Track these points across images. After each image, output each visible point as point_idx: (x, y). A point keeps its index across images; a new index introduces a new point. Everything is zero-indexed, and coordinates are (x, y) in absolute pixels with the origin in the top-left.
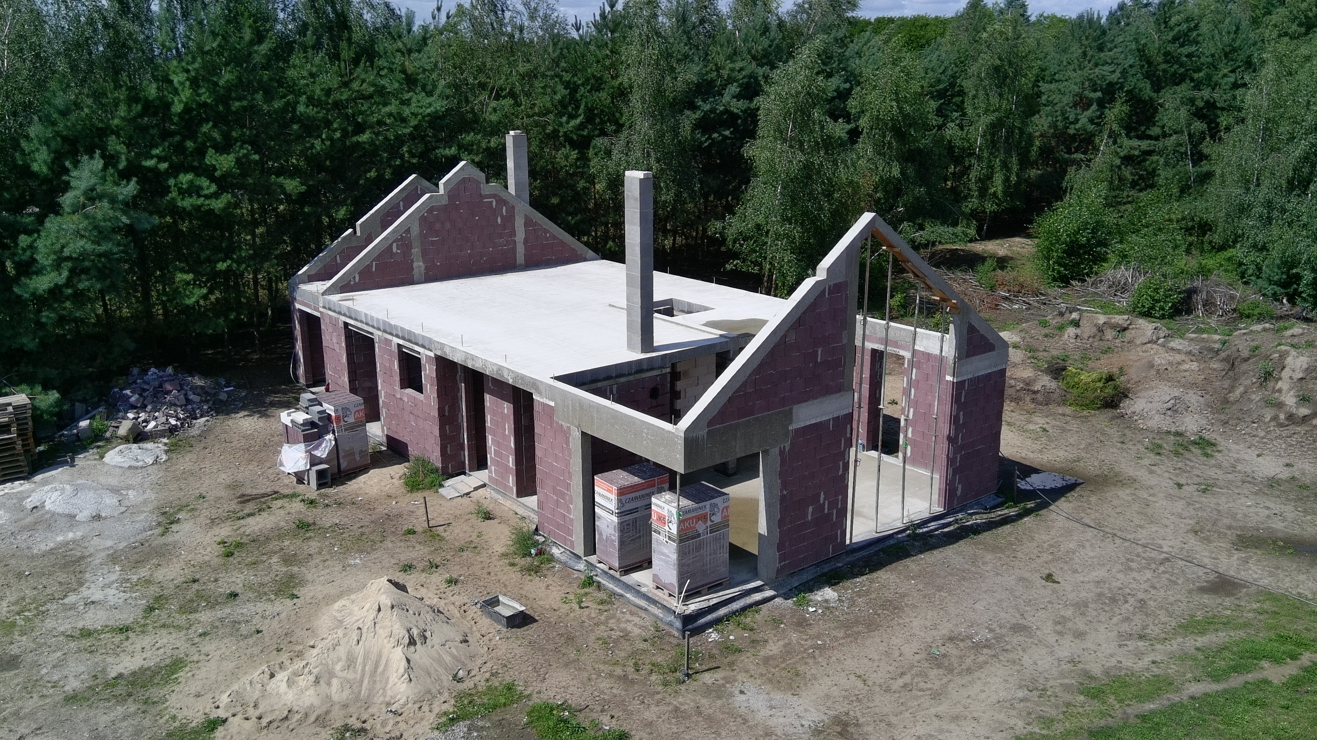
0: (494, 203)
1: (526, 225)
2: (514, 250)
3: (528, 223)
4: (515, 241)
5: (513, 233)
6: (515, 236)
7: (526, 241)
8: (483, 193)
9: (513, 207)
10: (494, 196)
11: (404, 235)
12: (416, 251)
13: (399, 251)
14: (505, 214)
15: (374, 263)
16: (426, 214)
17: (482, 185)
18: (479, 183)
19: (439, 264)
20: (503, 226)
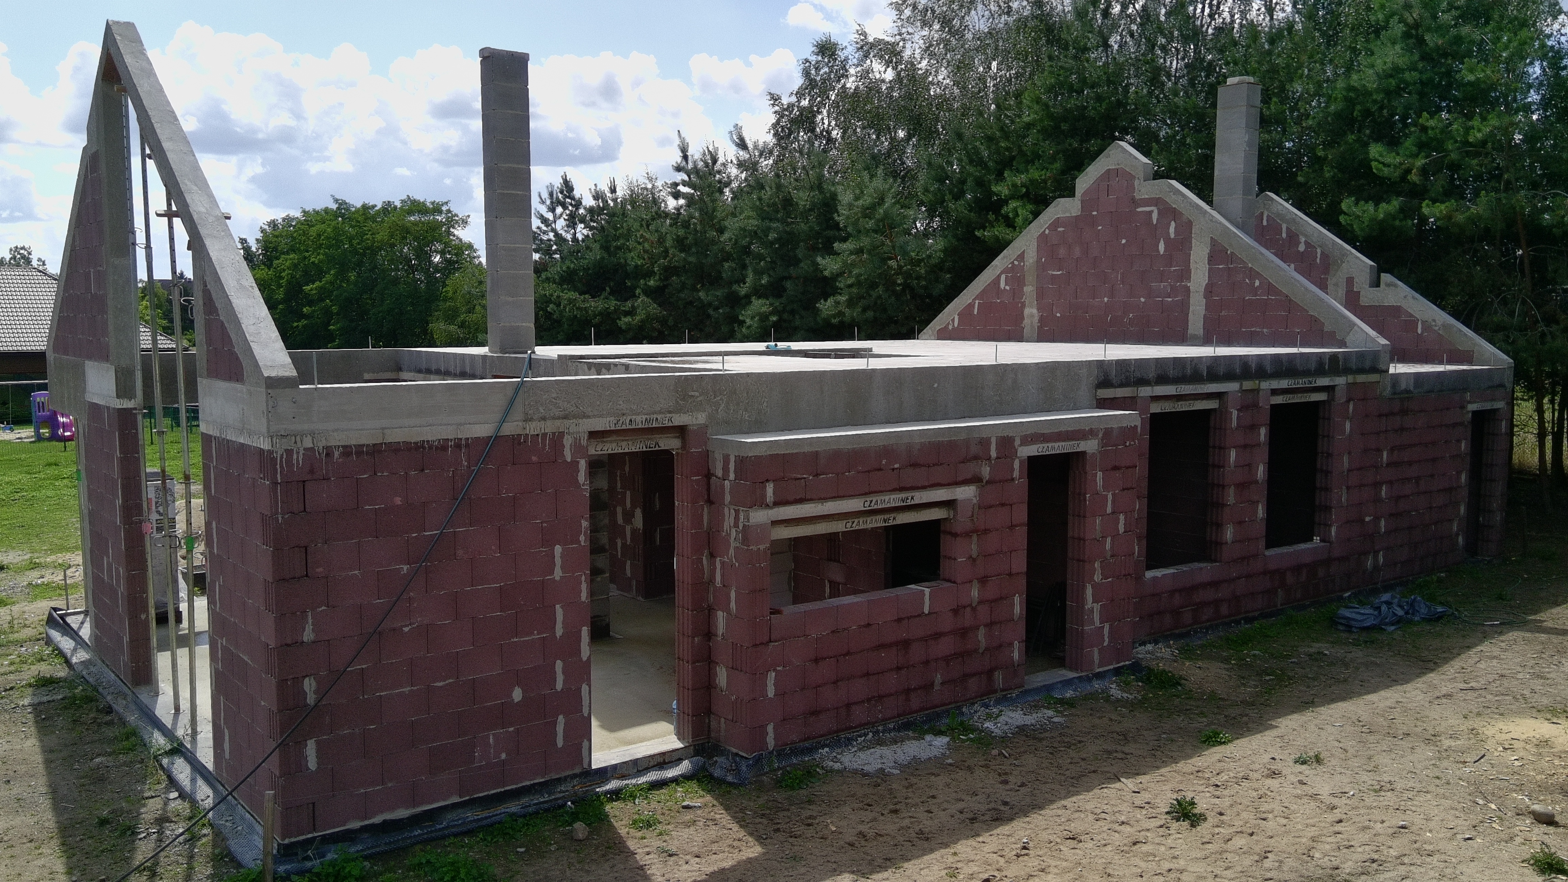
0: (1155, 216)
1: (1212, 259)
2: (1184, 307)
3: (1218, 254)
4: (1188, 290)
5: (1185, 274)
6: (1189, 279)
7: (1209, 291)
8: (1137, 196)
9: (1190, 224)
10: (1155, 201)
11: (1016, 263)
12: (1029, 290)
13: (1008, 288)
14: (1172, 236)
15: (977, 302)
16: (1047, 232)
17: (1136, 183)
18: (1133, 177)
19: (1058, 315)
20: (1169, 258)
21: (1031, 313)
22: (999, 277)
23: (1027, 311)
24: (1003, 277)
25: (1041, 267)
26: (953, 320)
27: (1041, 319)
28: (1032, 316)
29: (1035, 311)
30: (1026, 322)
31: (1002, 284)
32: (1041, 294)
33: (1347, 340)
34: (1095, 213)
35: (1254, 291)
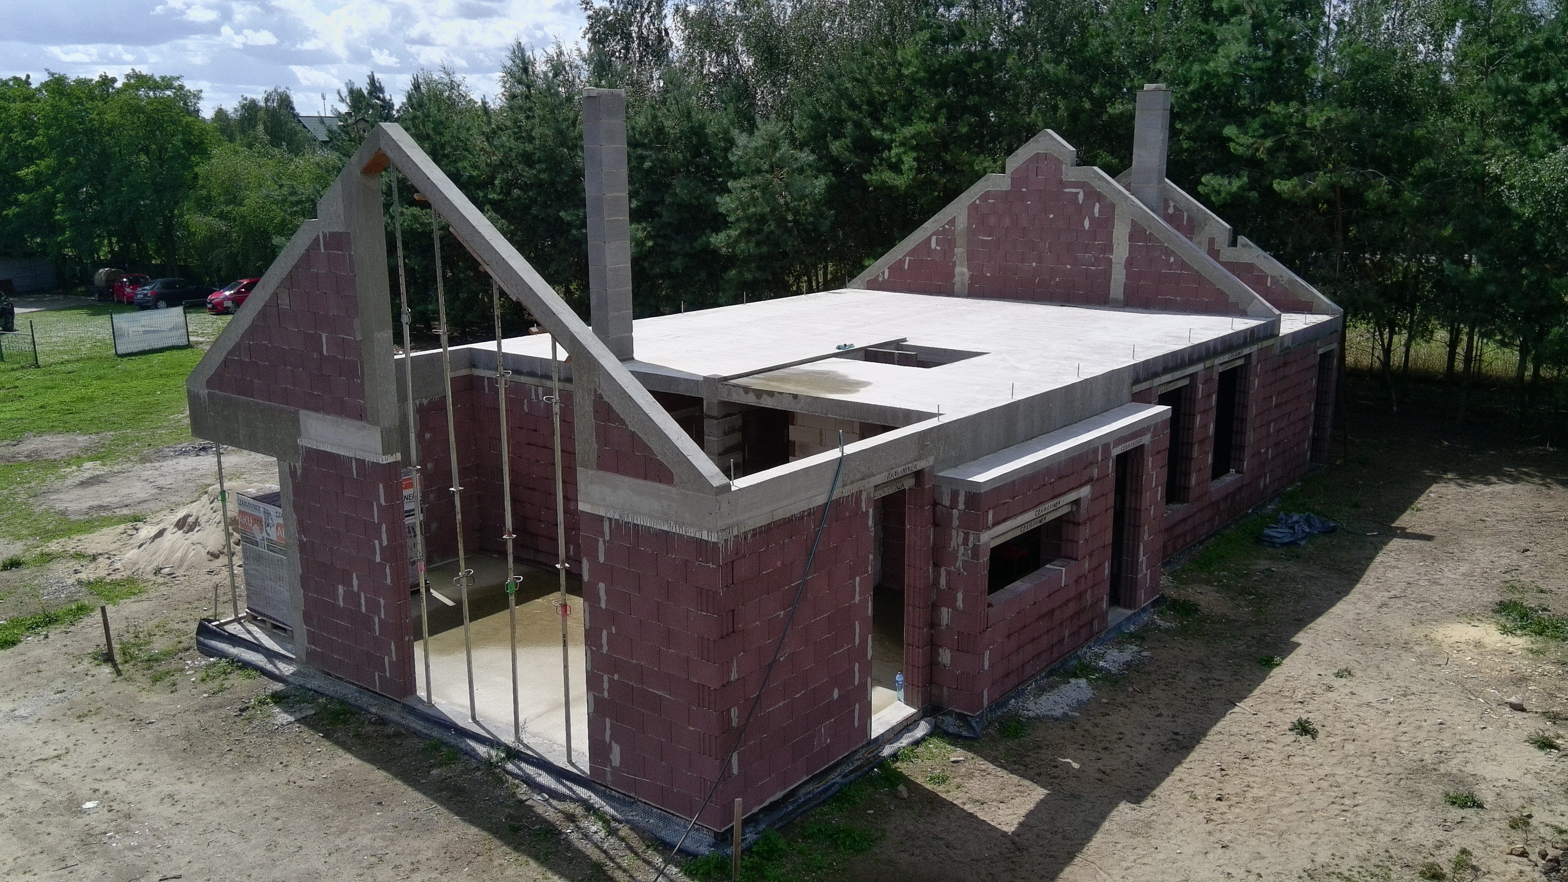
0: (1081, 197)
1: (1132, 237)
2: (1107, 274)
3: (1137, 233)
4: (1110, 261)
5: (1108, 247)
6: (1111, 251)
7: (1129, 263)
8: (1064, 178)
9: (1113, 206)
10: (1082, 185)
11: (947, 227)
12: (960, 251)
13: (938, 248)
14: (1097, 215)
15: (907, 258)
16: (978, 202)
17: (1064, 167)
18: (1061, 162)
19: (988, 275)
20: (1093, 234)
21: (962, 272)
22: (930, 238)
23: (958, 270)
24: (934, 239)
25: (971, 233)
26: (883, 273)
27: (972, 278)
28: (963, 274)
29: (965, 270)
30: (957, 279)
31: (933, 245)
32: (971, 256)
33: (1249, 310)
34: (1024, 190)
35: (1170, 266)
